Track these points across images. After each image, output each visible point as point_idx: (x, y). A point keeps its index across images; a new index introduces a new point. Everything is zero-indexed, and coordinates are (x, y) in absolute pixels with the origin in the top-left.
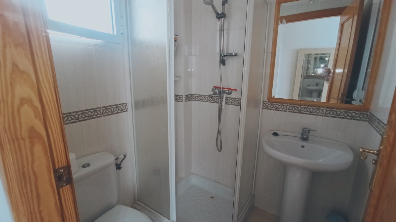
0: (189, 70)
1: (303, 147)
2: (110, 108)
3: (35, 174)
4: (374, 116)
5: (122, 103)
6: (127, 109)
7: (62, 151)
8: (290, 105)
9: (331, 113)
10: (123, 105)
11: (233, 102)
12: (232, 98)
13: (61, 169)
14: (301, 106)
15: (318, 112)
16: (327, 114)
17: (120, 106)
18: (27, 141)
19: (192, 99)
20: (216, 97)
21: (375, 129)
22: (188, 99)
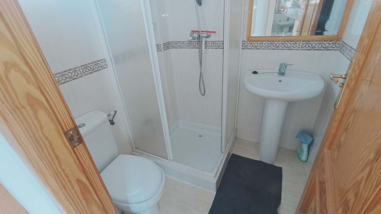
0: (163, 15)
1: (280, 81)
2: (89, 66)
3: (47, 139)
4: (346, 44)
5: (101, 59)
6: (107, 65)
7: (65, 115)
8: (269, 43)
9: (307, 46)
10: (102, 61)
11: (212, 45)
12: (211, 41)
13: (70, 131)
14: (279, 43)
15: (295, 46)
16: (303, 47)
17: (99, 62)
18: (29, 108)
19: (170, 47)
20: (195, 42)
21: (345, 56)
22: (166, 47)
